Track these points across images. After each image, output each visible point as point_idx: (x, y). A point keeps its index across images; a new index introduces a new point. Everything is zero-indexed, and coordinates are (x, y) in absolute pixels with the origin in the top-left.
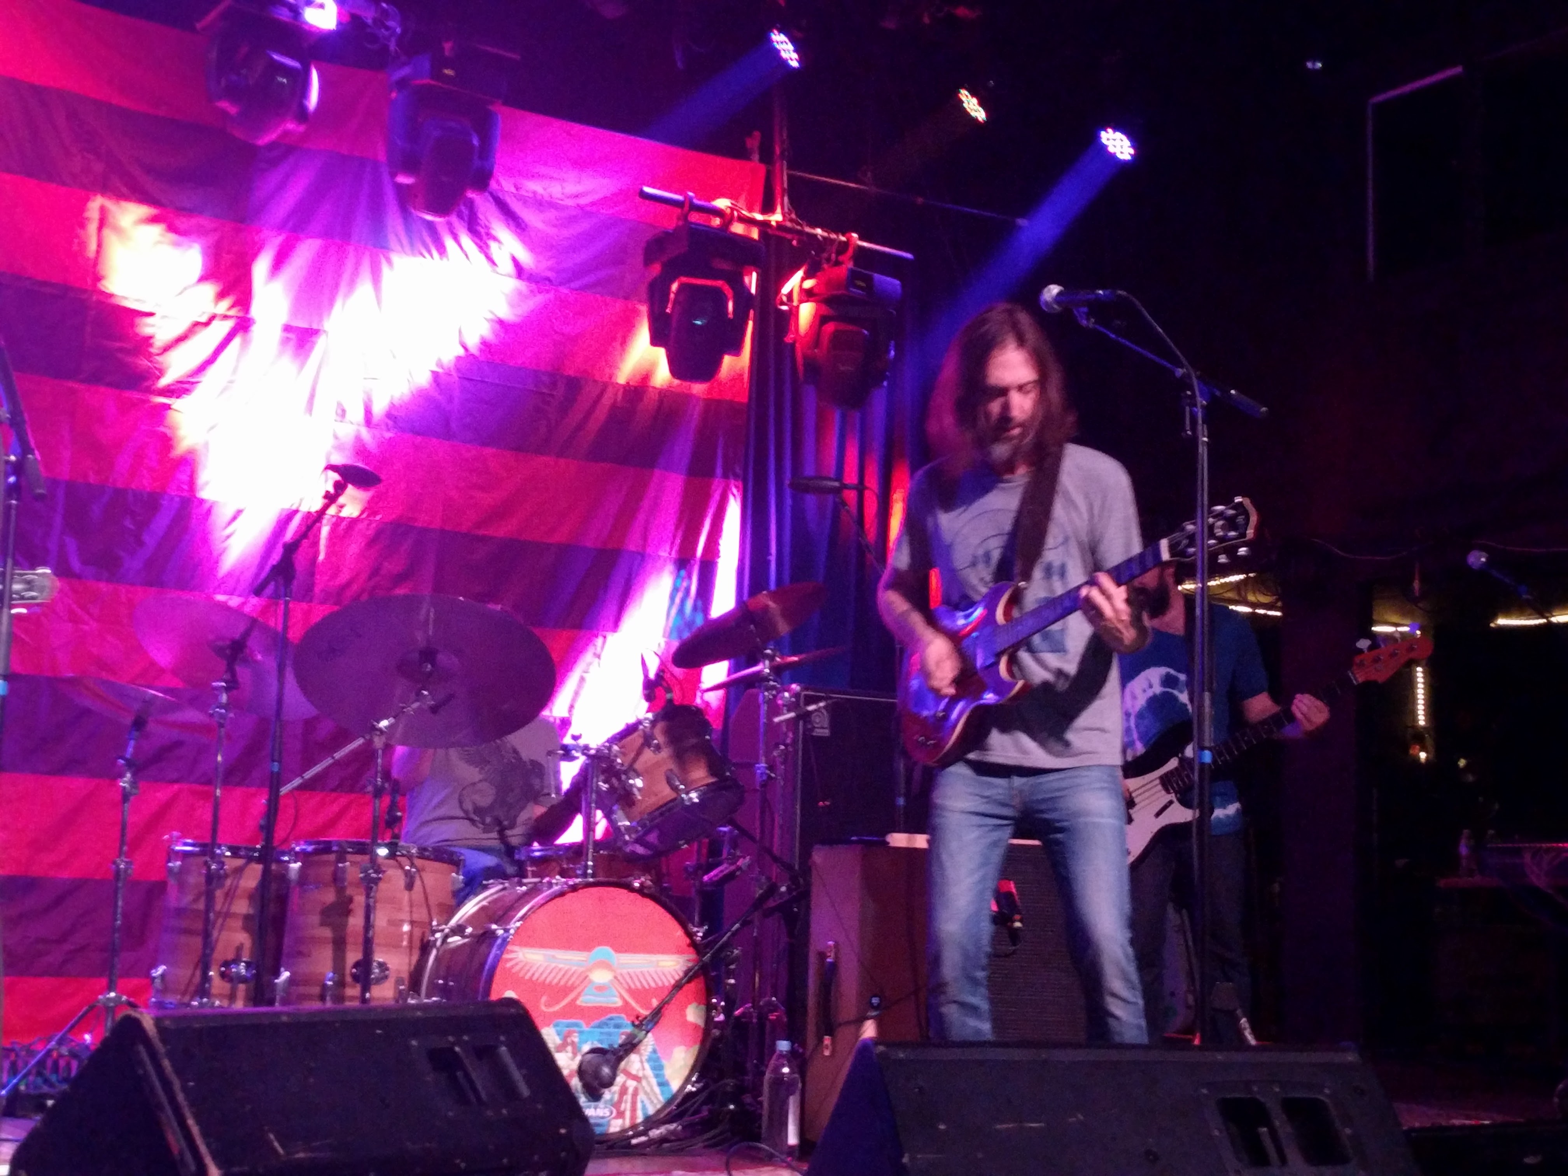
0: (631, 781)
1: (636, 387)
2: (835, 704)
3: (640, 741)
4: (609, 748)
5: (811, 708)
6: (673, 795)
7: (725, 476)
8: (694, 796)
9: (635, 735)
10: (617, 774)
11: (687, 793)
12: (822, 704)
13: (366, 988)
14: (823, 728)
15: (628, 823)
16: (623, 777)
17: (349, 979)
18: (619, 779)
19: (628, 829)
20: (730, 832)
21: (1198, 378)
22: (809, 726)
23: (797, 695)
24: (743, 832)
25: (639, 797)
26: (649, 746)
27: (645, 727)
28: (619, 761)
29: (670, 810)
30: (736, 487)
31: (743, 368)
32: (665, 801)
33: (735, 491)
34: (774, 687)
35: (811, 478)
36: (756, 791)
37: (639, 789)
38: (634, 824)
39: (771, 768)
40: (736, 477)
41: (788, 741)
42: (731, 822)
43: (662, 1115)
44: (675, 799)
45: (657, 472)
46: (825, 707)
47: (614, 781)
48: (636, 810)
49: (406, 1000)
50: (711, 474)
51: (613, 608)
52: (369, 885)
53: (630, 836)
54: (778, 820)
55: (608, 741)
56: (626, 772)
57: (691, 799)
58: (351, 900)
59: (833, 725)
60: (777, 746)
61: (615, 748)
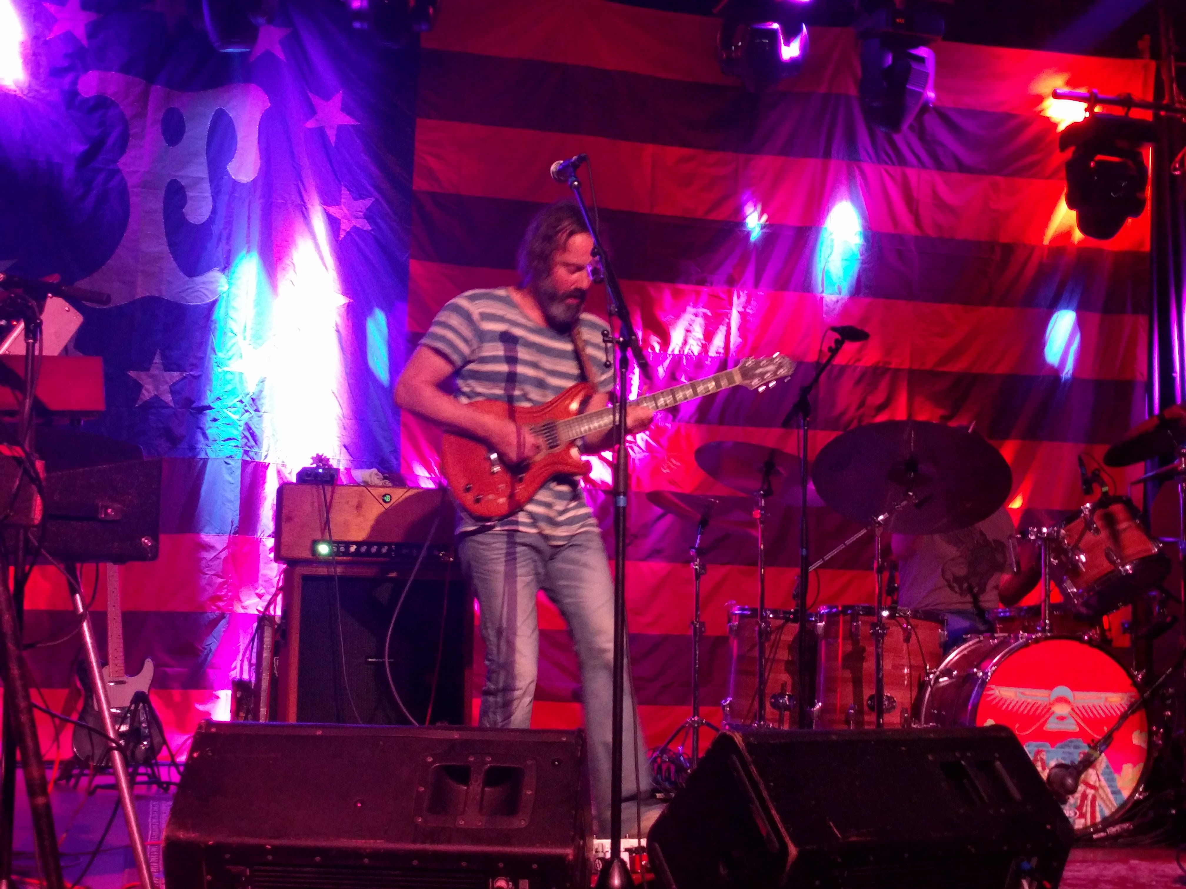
0: (1077, 557)
3: (1083, 525)
6: (1112, 568)
7: (1134, 312)
8: (1129, 568)
9: (1078, 521)
10: (1065, 552)
11: (1123, 566)
13: (880, 715)
15: (1075, 590)
16: (1070, 555)
17: (866, 708)
18: (1067, 555)
19: (1076, 594)
20: (1159, 595)
25: (1084, 570)
26: (1090, 530)
27: (1085, 514)
28: (1066, 542)
29: (1110, 579)
32: (1106, 572)
37: (1083, 563)
38: (1081, 590)
40: (1143, 311)
43: (1116, 817)
44: (1112, 571)
47: (1063, 557)
48: (1082, 580)
49: (910, 725)
50: (1122, 311)
52: (878, 638)
53: (1077, 600)
56: (1072, 550)
57: (1127, 570)
58: (864, 650)
61: (1063, 532)
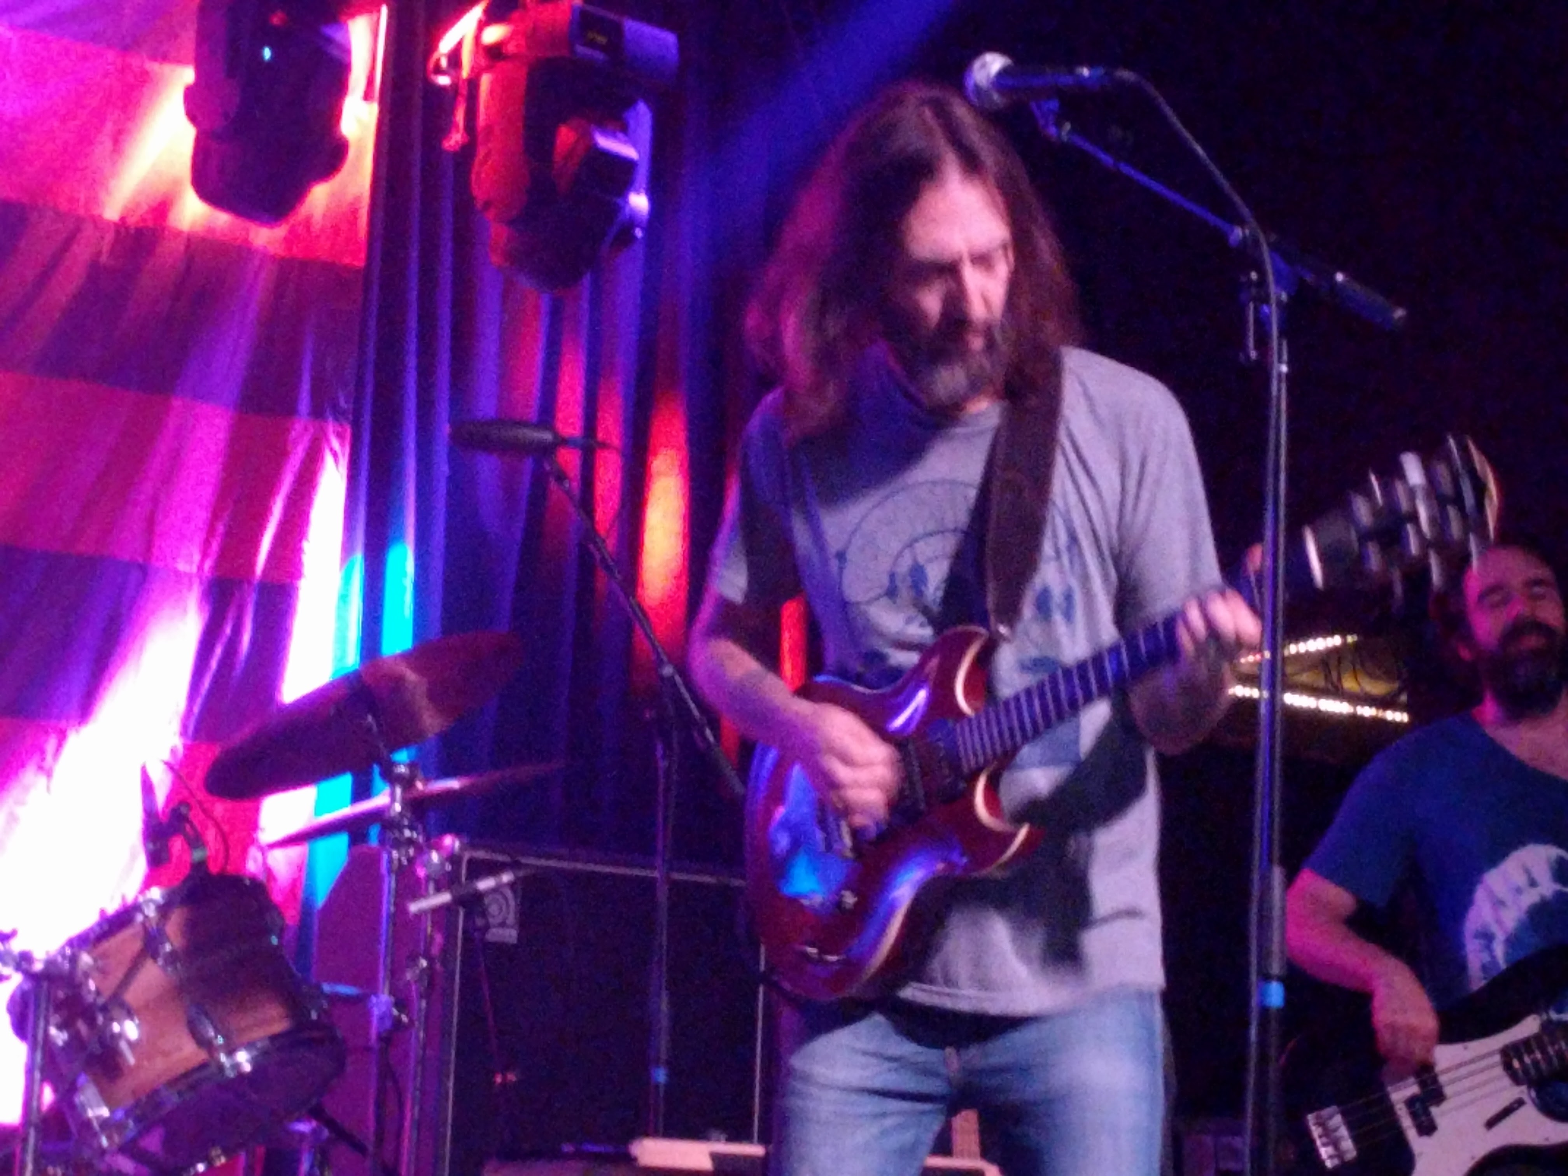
0: (116, 1027)
1: (139, 231)
2: (533, 878)
3: (138, 945)
4: (74, 960)
5: (485, 884)
6: (203, 1055)
7: (317, 413)
8: (243, 1058)
9: (126, 934)
10: (88, 1013)
11: (231, 1052)
12: (505, 878)
14: (503, 925)
15: (105, 1112)
16: (100, 1019)
18: (91, 1022)
19: (105, 1124)
20: (314, 1132)
21: (1272, 247)
22: (480, 922)
23: (453, 859)
24: (341, 1134)
25: (133, 1061)
26: (155, 956)
27: (146, 917)
28: (92, 985)
29: (194, 1087)
30: (340, 436)
31: (358, 199)
32: (185, 1068)
33: (336, 444)
34: (410, 842)
35: (491, 423)
36: (368, 1049)
37: (131, 1044)
38: (120, 1114)
39: (402, 1003)
40: (339, 414)
41: (435, 951)
42: (316, 1113)
44: (203, 1066)
45: (178, 401)
46: (512, 885)
47: (82, 1027)
48: (126, 1085)
50: (291, 411)
51: (80, 675)
53: (109, 1138)
54: (412, 1112)
55: (71, 943)
56: (104, 1009)
57: (236, 1066)
59: (524, 922)
60: (413, 959)
61: (86, 959)
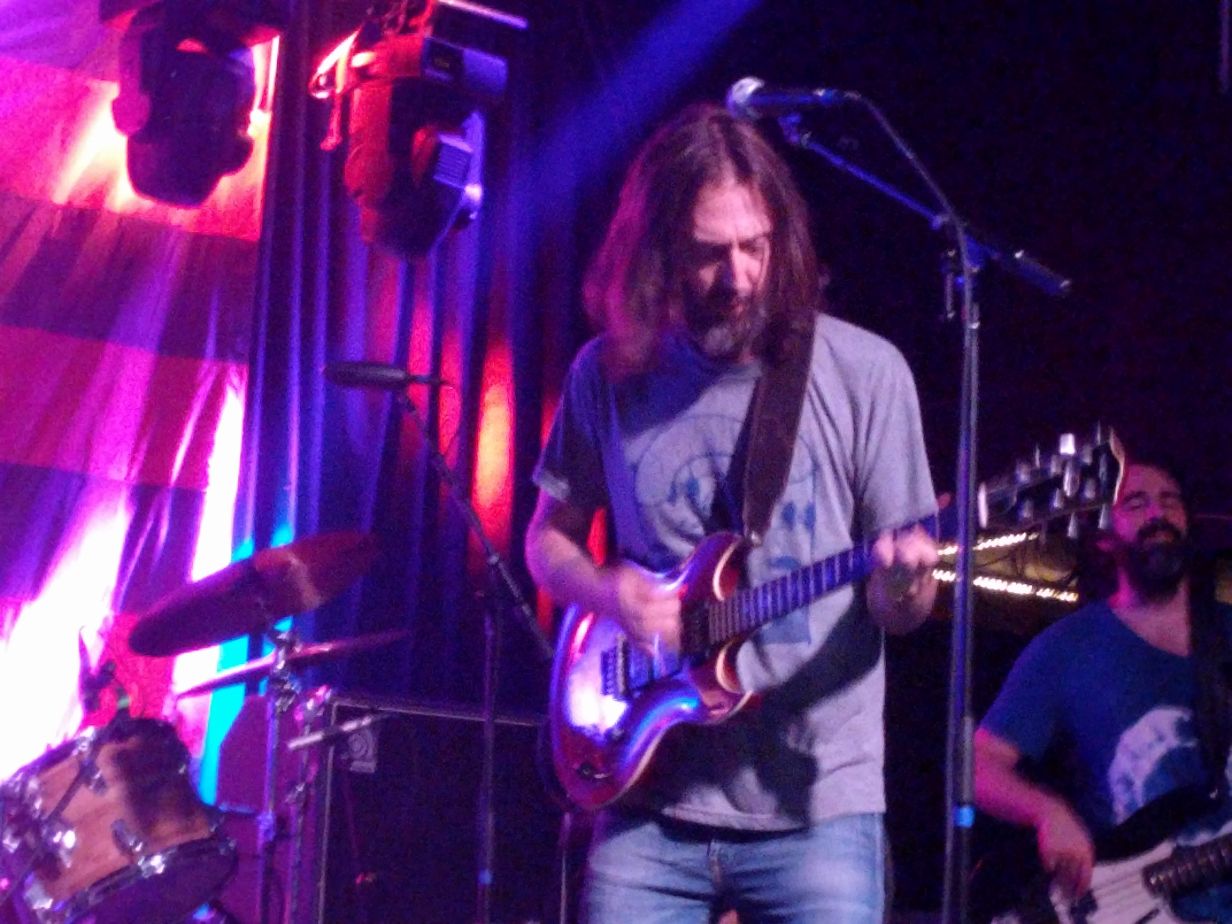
0: (56, 839)
1: (81, 211)
2: (387, 721)
3: (73, 774)
4: (24, 784)
5: (350, 726)
6: (125, 860)
7: (221, 356)
8: (158, 863)
9: (64, 765)
10: (36, 826)
11: (147, 858)
12: (366, 721)
14: (363, 758)
15: (48, 904)
16: (44, 832)
18: (37, 834)
19: (48, 914)
21: (967, 231)
22: (344, 756)
23: (326, 706)
25: (68, 865)
26: (88, 782)
27: (81, 751)
28: (38, 804)
29: (116, 886)
30: (239, 373)
32: (111, 869)
33: (235, 380)
34: (289, 693)
35: (356, 364)
37: (68, 851)
38: (60, 906)
39: (283, 820)
40: (238, 357)
41: (310, 778)
42: (214, 904)
45: (111, 349)
46: (371, 727)
47: (30, 838)
48: (65, 883)
50: (198, 353)
51: (34, 561)
55: (21, 772)
56: (47, 823)
57: (152, 868)
59: (381, 757)
60: (293, 785)
61: (33, 784)
